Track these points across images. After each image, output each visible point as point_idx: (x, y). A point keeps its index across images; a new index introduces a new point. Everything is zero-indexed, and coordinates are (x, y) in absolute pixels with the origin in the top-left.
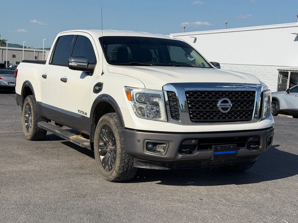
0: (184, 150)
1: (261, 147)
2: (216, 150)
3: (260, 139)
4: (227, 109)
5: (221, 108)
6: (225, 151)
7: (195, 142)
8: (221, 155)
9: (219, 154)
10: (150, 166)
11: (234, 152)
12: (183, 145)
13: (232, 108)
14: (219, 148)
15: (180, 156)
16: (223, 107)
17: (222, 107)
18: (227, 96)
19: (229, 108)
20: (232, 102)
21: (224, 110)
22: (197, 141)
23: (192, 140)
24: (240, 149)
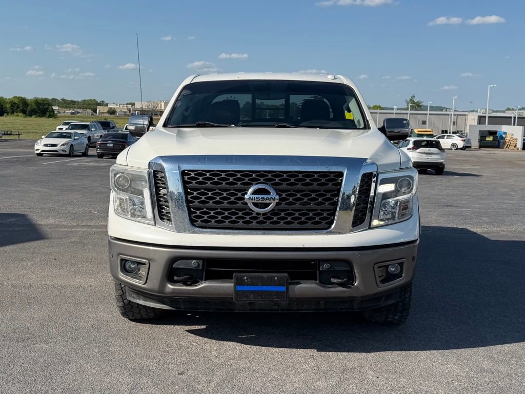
0: (176, 278)
1: (358, 284)
2: (239, 282)
3: (352, 267)
4: (267, 205)
5: (253, 203)
6: (261, 285)
7: (195, 264)
8: (253, 292)
9: (248, 291)
10: (144, 300)
11: (283, 289)
12: (174, 268)
13: (277, 204)
14: (247, 279)
15: (170, 286)
16: (256, 201)
17: (253, 201)
18: (267, 181)
19: (271, 203)
20: (278, 192)
21: (261, 208)
22: (201, 262)
23: (191, 261)
24: (301, 284)
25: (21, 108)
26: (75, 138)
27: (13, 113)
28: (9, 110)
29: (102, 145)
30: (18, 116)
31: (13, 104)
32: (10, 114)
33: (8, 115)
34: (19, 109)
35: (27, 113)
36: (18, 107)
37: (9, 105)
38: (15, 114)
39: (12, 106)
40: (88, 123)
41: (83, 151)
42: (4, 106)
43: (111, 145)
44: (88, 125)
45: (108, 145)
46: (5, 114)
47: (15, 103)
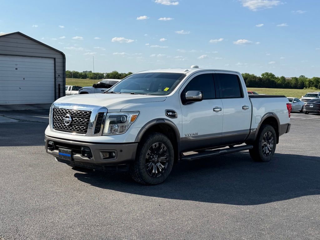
5: (65, 121)
25: (315, 84)
26: (294, 102)
27: (309, 87)
28: (307, 85)
29: (307, 106)
30: (312, 89)
31: (310, 81)
32: (307, 88)
33: (306, 88)
34: (313, 85)
35: (318, 87)
36: (313, 83)
37: (308, 83)
38: (310, 87)
39: (309, 83)
40: (317, 93)
41: (300, 110)
42: (305, 83)
43: (312, 107)
44: (317, 94)
45: (310, 106)
46: (305, 88)
47: (311, 81)
